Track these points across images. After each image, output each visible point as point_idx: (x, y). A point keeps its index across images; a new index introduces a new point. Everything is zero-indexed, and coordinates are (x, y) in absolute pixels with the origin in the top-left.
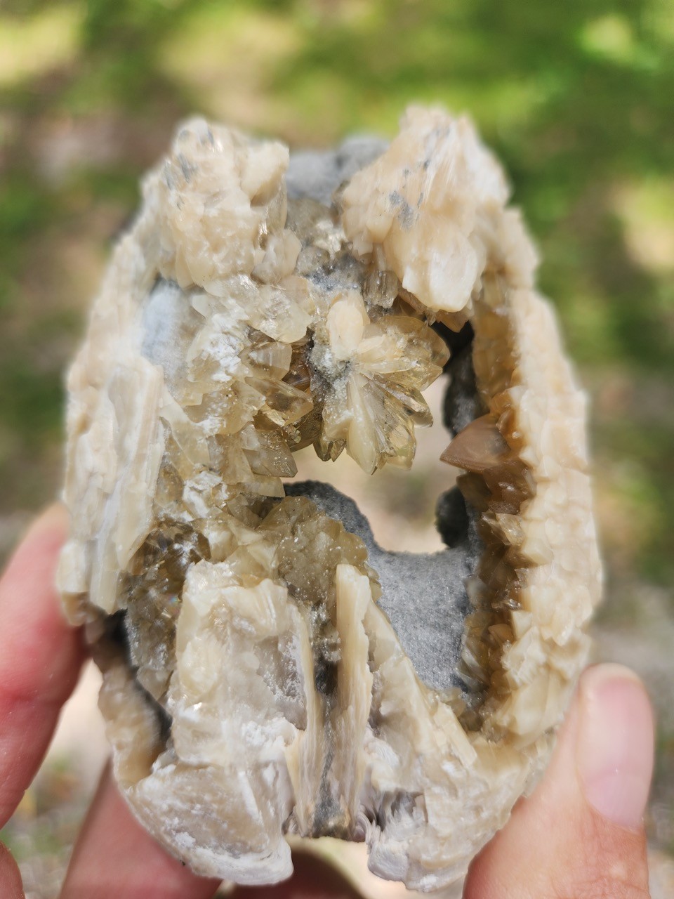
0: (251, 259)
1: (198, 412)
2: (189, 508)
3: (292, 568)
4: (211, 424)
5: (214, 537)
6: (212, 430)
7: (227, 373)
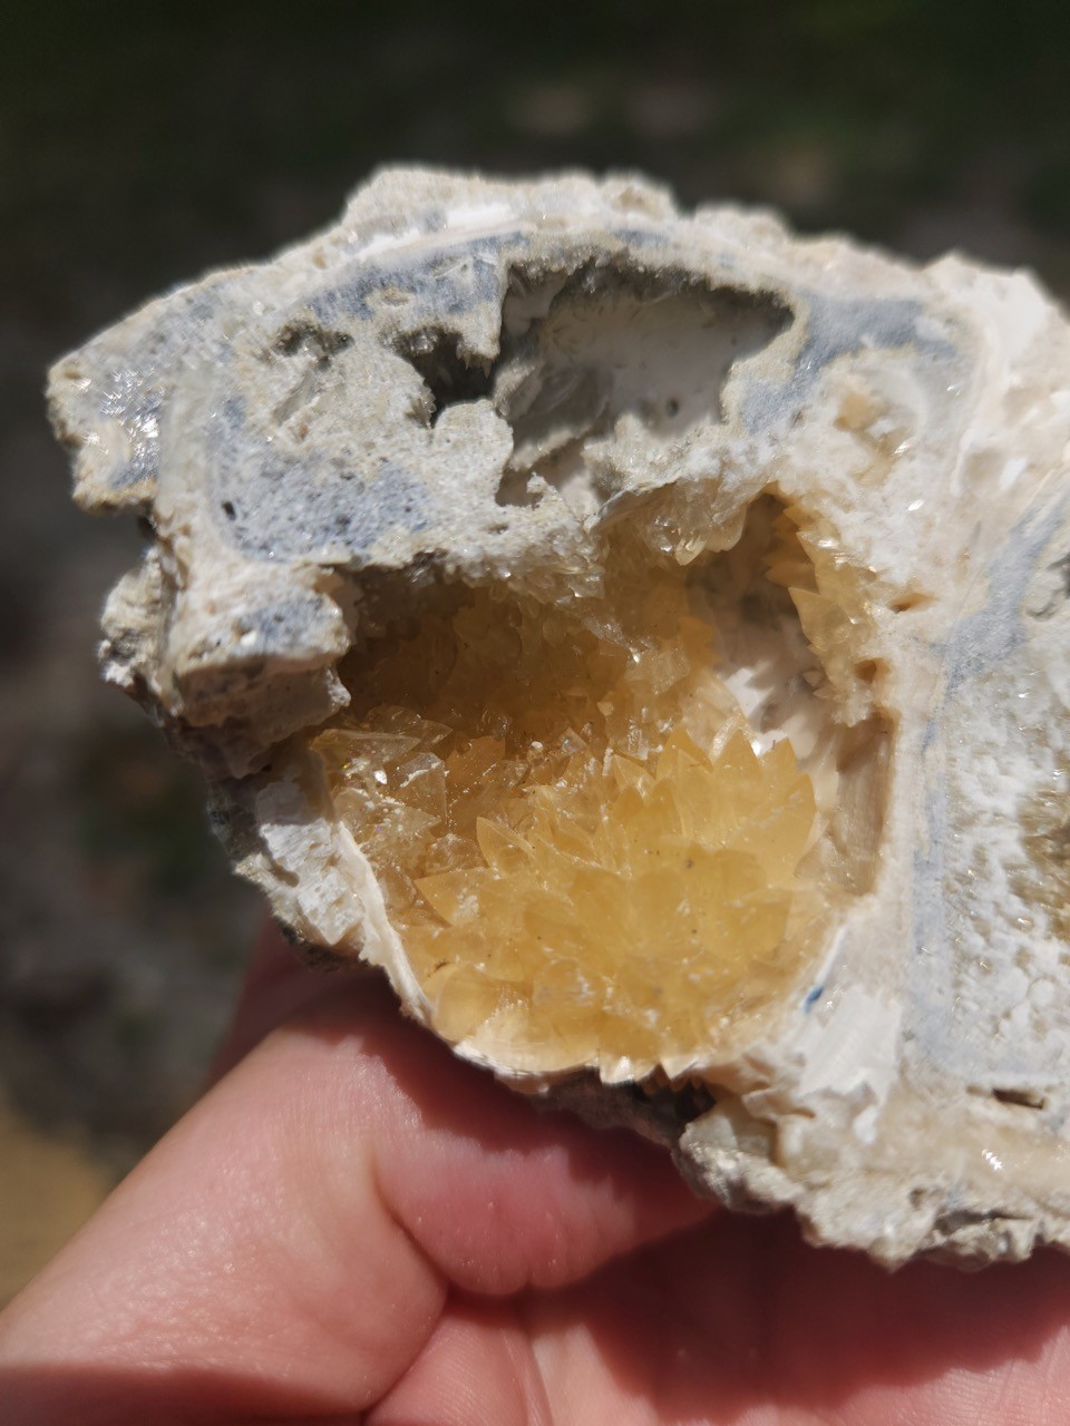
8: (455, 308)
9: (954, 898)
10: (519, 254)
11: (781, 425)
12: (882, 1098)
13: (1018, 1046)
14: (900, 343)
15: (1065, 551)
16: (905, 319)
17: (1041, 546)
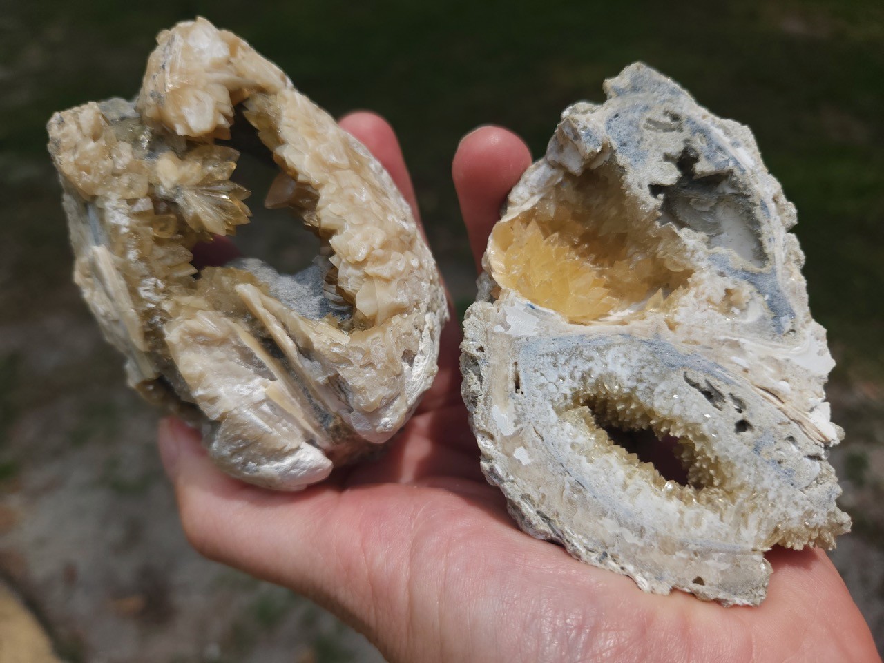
0: (106, 167)
1: (124, 253)
2: (148, 300)
3: (221, 303)
4: (132, 255)
5: (166, 306)
6: (134, 258)
7: (126, 227)
8: (707, 157)
9: (574, 350)
10: (737, 172)
11: (715, 268)
12: (507, 333)
13: (533, 379)
14: (772, 310)
15: (718, 388)
16: (785, 312)
17: (714, 376)
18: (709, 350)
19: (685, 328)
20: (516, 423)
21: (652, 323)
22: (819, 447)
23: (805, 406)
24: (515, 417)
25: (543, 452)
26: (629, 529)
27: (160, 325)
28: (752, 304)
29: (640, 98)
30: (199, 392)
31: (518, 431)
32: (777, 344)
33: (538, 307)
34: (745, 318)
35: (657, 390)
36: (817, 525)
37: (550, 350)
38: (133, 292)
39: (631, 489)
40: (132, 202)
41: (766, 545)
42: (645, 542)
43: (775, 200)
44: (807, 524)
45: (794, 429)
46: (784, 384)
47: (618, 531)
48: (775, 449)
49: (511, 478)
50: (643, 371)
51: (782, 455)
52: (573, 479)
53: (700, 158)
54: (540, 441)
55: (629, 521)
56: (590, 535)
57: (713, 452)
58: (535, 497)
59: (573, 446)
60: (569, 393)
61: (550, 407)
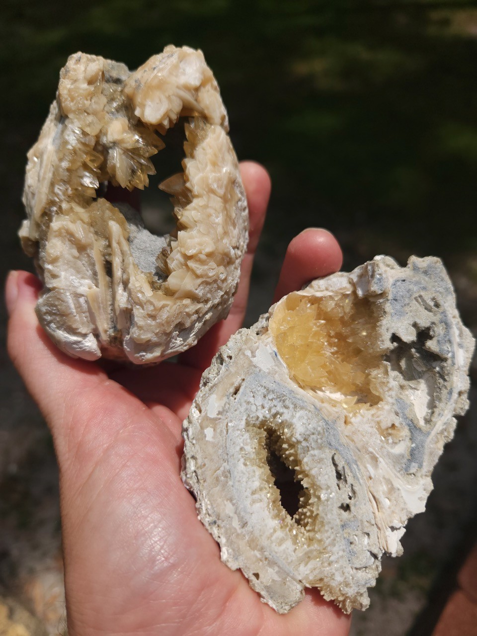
0: (84, 104)
1: (61, 160)
2: (57, 195)
3: (97, 224)
4: (65, 164)
5: (65, 206)
6: (65, 167)
7: (72, 146)
9: (281, 396)
12: (251, 359)
13: (247, 395)
14: (411, 455)
15: (347, 476)
16: (417, 461)
17: (350, 468)
18: (357, 451)
19: (353, 429)
20: (219, 413)
21: (337, 412)
22: (380, 552)
23: (389, 522)
24: (221, 410)
25: (223, 440)
26: (239, 519)
27: (53, 214)
28: (402, 442)
29: (424, 280)
30: (49, 267)
31: (217, 418)
32: (400, 477)
33: (279, 357)
34: (392, 448)
35: (312, 452)
36: (347, 594)
37: (268, 386)
38: (52, 185)
39: (256, 496)
40: (84, 134)
41: (310, 584)
42: (242, 532)
43: (460, 393)
44: (342, 589)
45: (373, 531)
46: (387, 500)
47: (231, 515)
48: (354, 533)
49: (194, 442)
50: (312, 436)
51: (355, 540)
52: (228, 467)
53: (434, 339)
54: (225, 433)
55: (242, 514)
56: (215, 506)
57: (318, 509)
58: (200, 461)
59: (241, 449)
60: (261, 417)
61: (244, 418)
